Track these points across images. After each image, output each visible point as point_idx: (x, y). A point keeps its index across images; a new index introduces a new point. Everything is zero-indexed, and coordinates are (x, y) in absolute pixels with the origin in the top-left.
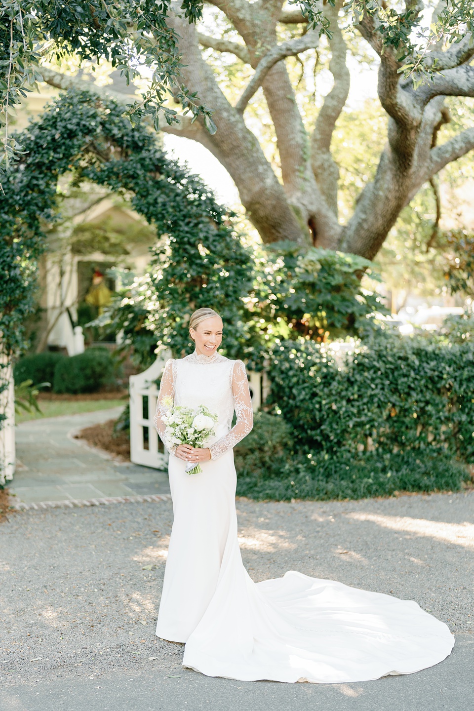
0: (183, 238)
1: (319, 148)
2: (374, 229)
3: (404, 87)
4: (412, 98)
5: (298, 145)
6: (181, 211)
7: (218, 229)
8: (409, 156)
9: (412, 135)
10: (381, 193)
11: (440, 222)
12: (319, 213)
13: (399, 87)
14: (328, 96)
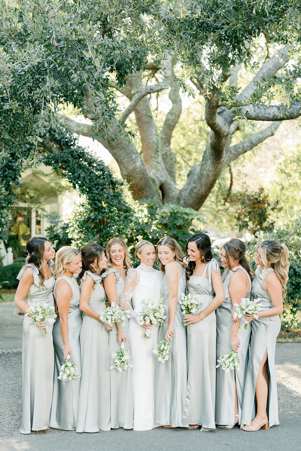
0: (95, 197)
1: (164, 144)
2: (200, 193)
3: (219, 113)
4: (223, 120)
5: (154, 143)
6: (93, 181)
7: (114, 192)
8: (221, 152)
9: (224, 140)
10: (204, 172)
11: (233, 187)
12: (166, 181)
13: (217, 114)
14: (169, 113)
